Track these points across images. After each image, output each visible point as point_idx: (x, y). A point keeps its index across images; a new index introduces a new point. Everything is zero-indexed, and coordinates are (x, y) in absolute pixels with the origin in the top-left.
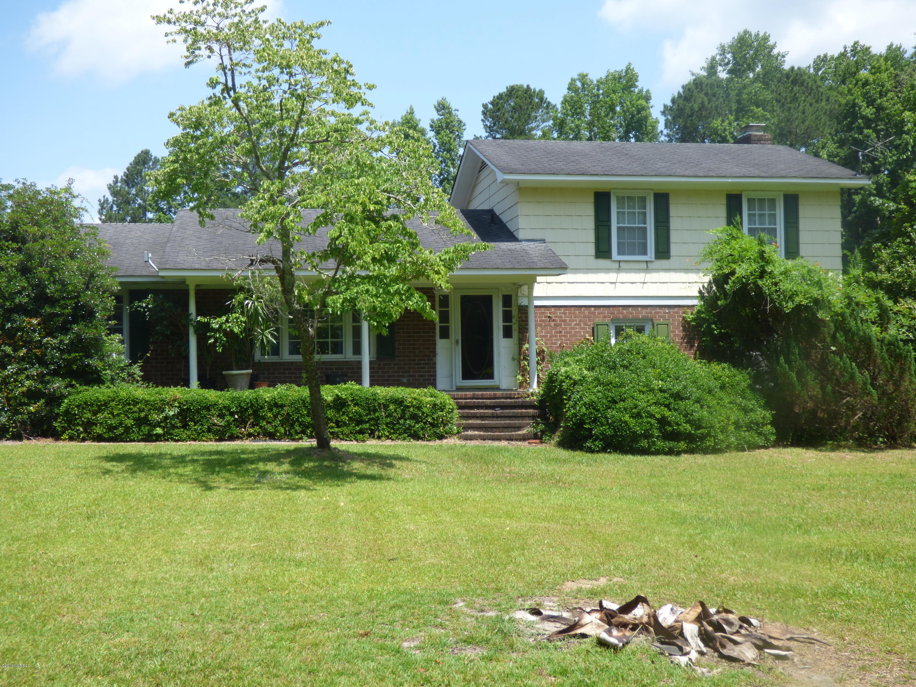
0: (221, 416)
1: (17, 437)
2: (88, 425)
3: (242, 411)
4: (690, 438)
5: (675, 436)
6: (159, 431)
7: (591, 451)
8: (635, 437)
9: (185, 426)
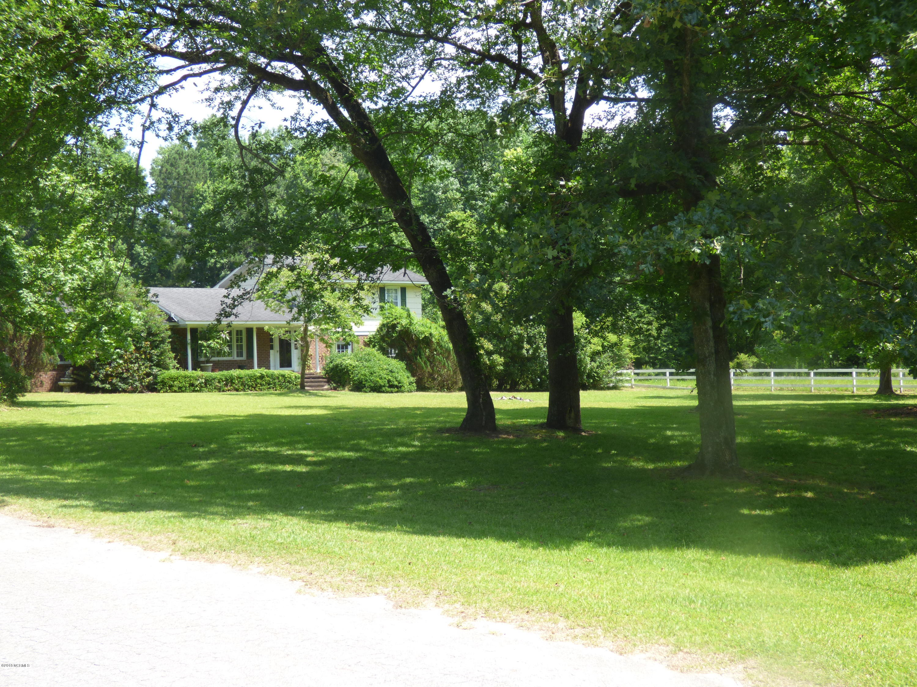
0: (219, 382)
1: (141, 392)
2: (171, 386)
3: (227, 380)
4: (397, 387)
5: (391, 386)
6: (198, 388)
7: (366, 392)
8: (381, 387)
9: (206, 386)
